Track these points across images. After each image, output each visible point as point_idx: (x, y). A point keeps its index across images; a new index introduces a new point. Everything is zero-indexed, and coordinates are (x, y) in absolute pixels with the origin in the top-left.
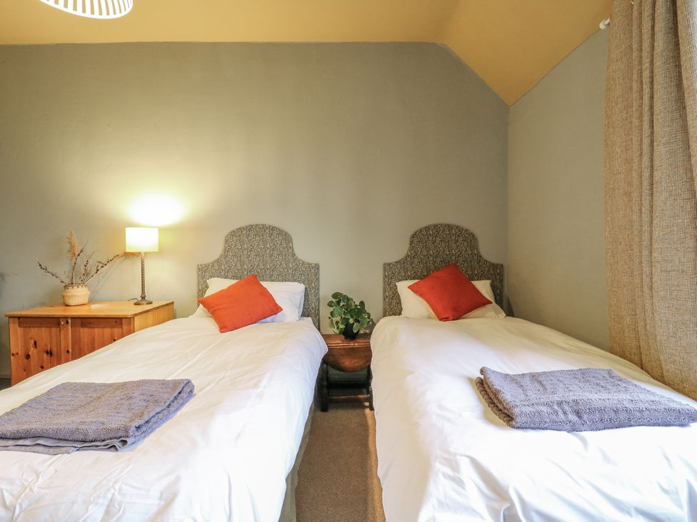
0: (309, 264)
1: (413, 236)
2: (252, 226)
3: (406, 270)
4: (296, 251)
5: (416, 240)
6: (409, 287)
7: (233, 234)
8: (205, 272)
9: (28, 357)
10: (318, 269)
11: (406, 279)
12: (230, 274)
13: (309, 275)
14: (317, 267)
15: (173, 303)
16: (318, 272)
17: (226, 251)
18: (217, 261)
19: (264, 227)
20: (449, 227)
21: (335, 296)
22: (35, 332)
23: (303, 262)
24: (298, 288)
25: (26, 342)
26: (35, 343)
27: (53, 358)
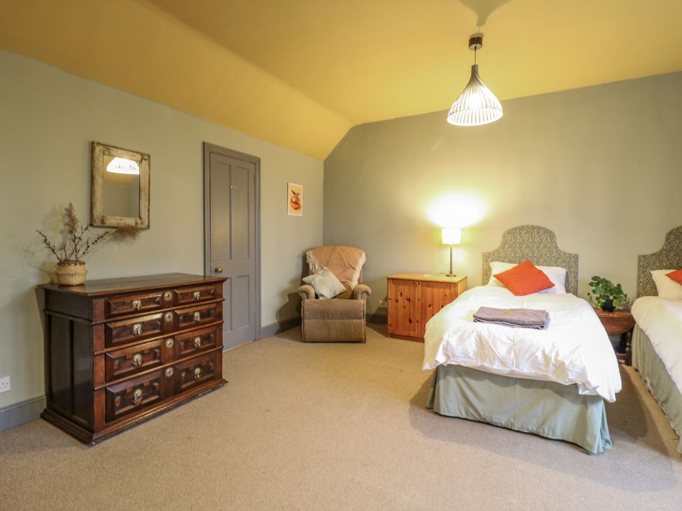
0: (569, 254)
1: (670, 234)
2: (523, 226)
3: (661, 261)
4: (558, 245)
5: (672, 237)
6: (667, 275)
7: (509, 232)
8: (488, 258)
9: (397, 301)
10: (577, 258)
11: (661, 269)
12: (506, 260)
13: (570, 262)
14: (576, 257)
15: (466, 277)
16: (577, 260)
17: (504, 244)
18: (497, 250)
19: (533, 227)
21: (594, 278)
22: (401, 288)
23: (565, 253)
24: (562, 271)
25: (396, 293)
26: (401, 294)
27: (411, 303)
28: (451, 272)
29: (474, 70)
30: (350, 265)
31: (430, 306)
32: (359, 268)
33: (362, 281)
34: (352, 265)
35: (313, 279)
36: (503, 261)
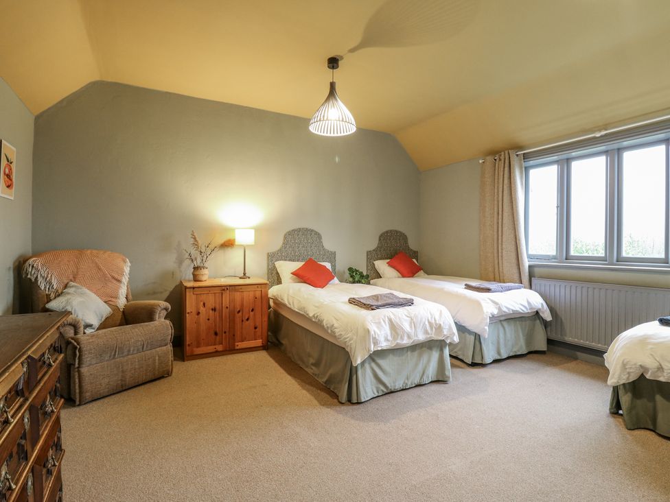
0: (331, 252)
1: (380, 236)
2: (300, 229)
3: (378, 255)
4: (324, 244)
5: (381, 238)
6: (388, 263)
7: (289, 233)
8: (273, 258)
9: (198, 313)
10: (335, 254)
12: (288, 259)
17: (285, 244)
18: (280, 250)
19: (307, 230)
20: (397, 232)
22: (203, 297)
23: (328, 251)
25: (197, 304)
26: (204, 304)
27: (217, 313)
28: (244, 274)
29: (332, 85)
30: (113, 278)
31: (239, 312)
32: (125, 280)
33: (130, 297)
34: (116, 276)
35: (68, 302)
36: (286, 260)
